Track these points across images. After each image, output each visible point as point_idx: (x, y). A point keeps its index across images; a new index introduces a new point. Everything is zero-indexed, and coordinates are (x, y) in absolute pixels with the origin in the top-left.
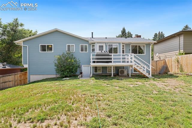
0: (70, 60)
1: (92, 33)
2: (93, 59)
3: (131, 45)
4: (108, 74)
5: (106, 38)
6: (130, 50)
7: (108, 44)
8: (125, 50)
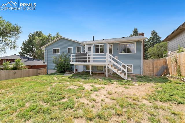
0: (60, 60)
1: (93, 36)
2: (73, 59)
3: (119, 44)
4: (98, 72)
5: (104, 40)
6: (118, 49)
7: (95, 45)
8: (112, 49)
